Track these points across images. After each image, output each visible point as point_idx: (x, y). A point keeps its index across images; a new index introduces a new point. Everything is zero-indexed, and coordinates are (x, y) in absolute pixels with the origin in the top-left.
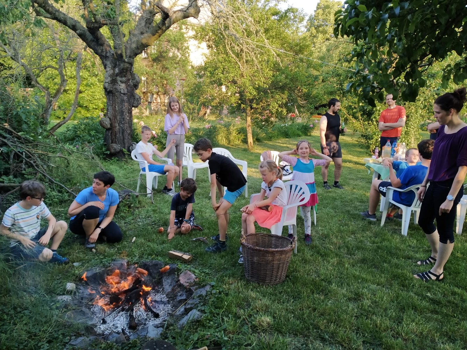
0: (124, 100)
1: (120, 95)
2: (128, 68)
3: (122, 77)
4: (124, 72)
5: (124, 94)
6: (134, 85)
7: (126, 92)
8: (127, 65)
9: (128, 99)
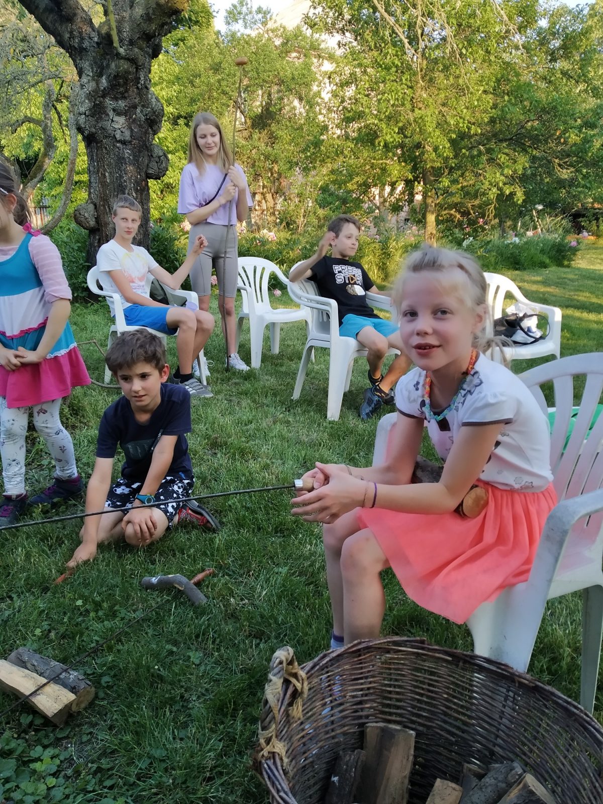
0: (124, 158)
1: (114, 146)
2: (127, 72)
3: (116, 99)
4: (119, 85)
5: (124, 143)
6: (146, 119)
7: (128, 138)
8: (125, 65)
9: (134, 156)
